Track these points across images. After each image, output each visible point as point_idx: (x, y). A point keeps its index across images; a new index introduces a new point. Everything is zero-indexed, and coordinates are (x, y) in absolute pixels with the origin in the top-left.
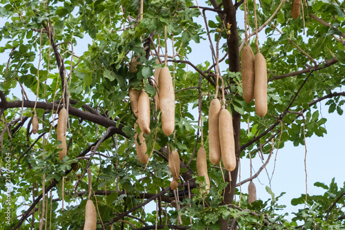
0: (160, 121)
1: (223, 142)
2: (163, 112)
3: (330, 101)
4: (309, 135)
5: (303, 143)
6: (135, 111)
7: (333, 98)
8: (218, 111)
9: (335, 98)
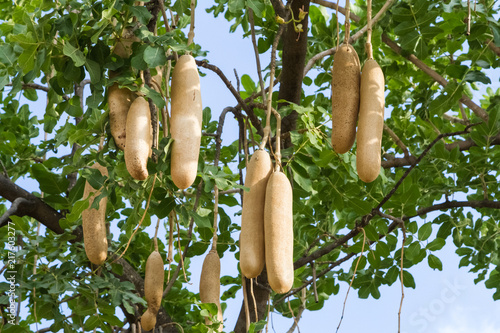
0: (169, 157)
1: (272, 235)
2: (178, 141)
3: (443, 218)
4: (389, 281)
5: (377, 296)
6: (117, 134)
7: (448, 213)
8: (264, 175)
9: (452, 213)
